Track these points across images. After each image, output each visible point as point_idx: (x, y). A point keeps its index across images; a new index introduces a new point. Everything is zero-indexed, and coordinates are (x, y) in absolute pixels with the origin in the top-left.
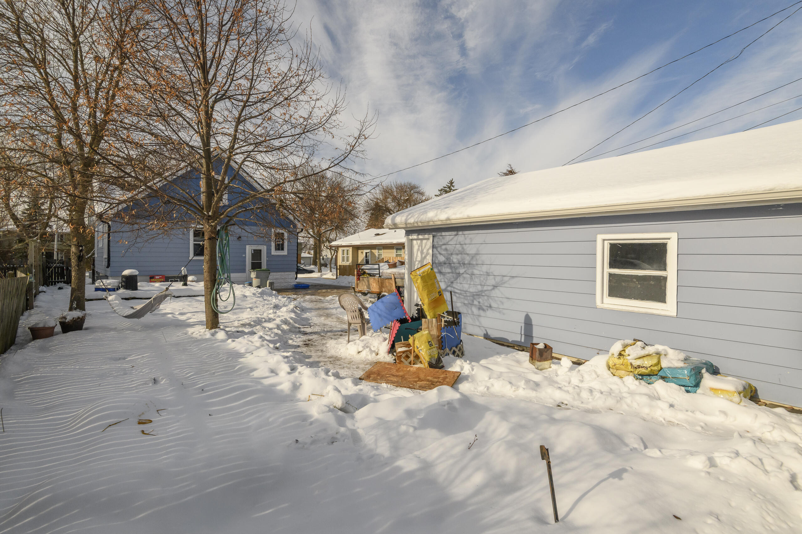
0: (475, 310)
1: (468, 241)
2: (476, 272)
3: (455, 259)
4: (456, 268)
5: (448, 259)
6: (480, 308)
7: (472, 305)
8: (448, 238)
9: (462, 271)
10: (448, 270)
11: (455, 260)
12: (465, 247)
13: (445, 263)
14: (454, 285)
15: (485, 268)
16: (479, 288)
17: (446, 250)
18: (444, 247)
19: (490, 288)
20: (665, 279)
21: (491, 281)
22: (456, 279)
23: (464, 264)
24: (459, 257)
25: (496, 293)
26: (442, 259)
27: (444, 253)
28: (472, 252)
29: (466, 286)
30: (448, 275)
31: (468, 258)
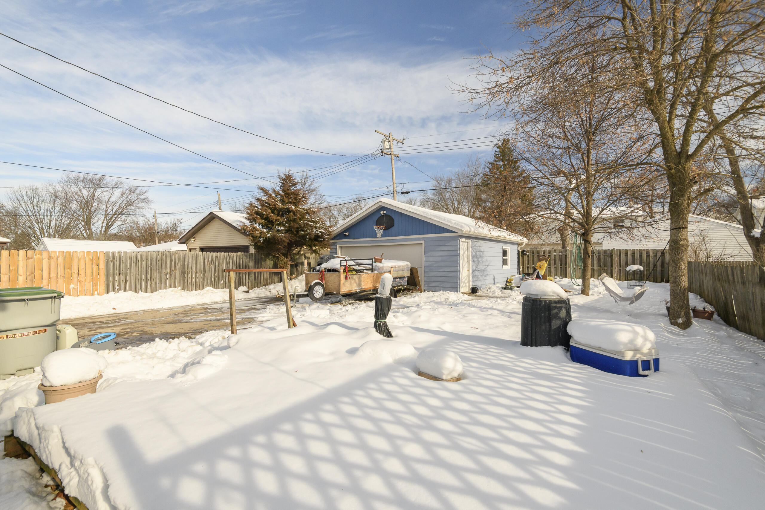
2: (484, 260)
3: (478, 253)
6: (485, 276)
7: (483, 275)
8: (476, 243)
9: (480, 260)
12: (481, 248)
13: (475, 256)
14: (478, 267)
16: (484, 267)
17: (475, 249)
18: (474, 247)
19: (487, 267)
20: (507, 259)
21: (487, 264)
22: (478, 264)
23: (480, 256)
24: (479, 252)
26: (474, 254)
27: (475, 250)
28: (482, 251)
29: (481, 267)
30: (476, 262)
31: (481, 253)
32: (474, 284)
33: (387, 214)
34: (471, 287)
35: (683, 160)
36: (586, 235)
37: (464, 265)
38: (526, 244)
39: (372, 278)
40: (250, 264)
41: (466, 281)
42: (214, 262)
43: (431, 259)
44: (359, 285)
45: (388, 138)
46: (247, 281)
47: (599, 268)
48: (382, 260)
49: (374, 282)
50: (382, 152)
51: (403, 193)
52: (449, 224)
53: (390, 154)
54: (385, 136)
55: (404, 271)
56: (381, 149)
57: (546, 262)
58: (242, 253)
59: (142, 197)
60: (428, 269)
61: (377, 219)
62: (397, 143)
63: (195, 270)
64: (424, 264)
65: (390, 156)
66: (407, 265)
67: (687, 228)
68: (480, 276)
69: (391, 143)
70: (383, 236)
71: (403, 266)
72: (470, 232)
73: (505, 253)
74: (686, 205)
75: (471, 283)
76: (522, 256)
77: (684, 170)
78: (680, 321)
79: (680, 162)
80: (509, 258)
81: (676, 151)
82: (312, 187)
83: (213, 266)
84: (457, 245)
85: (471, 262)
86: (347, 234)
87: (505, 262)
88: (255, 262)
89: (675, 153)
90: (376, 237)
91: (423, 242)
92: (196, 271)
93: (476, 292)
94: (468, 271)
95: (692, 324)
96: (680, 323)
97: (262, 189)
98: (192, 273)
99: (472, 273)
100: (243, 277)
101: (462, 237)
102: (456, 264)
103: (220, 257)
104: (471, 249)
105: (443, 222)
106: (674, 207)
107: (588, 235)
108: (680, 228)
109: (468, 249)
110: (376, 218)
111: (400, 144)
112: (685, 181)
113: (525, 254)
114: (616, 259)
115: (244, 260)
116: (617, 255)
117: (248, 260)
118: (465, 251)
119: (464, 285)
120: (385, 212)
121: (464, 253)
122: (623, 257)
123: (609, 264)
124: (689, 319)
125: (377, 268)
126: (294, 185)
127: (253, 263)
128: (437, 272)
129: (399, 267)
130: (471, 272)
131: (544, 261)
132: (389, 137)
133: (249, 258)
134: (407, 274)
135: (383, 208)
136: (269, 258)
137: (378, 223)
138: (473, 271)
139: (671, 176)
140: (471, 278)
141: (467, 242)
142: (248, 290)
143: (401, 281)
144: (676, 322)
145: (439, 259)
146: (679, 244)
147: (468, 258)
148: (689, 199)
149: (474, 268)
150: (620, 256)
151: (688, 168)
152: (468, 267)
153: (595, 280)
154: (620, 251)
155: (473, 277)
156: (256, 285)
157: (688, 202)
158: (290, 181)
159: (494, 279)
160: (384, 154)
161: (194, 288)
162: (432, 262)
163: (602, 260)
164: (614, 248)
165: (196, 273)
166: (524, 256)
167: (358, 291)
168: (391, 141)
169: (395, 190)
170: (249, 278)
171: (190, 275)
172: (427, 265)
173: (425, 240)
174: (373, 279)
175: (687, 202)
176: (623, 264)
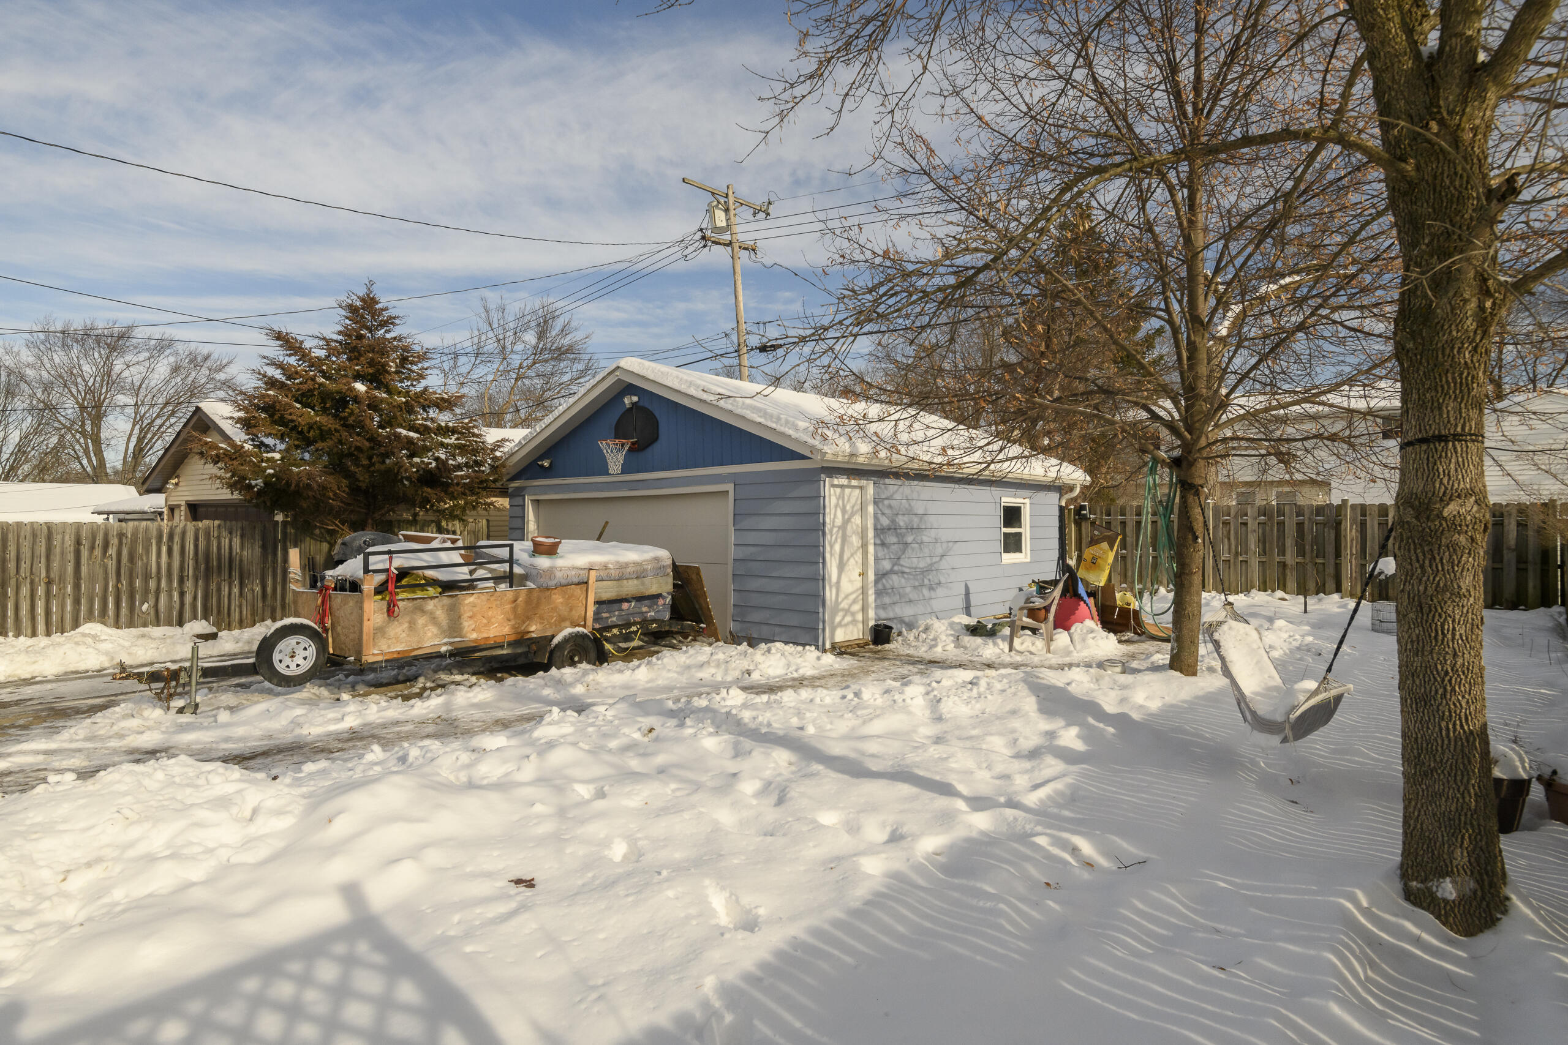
0: (925, 592)
1: (915, 496)
2: (925, 539)
3: (901, 521)
4: (903, 536)
5: (893, 521)
6: (931, 588)
7: (922, 585)
8: (892, 488)
9: (909, 539)
10: (894, 539)
11: (902, 524)
12: (913, 503)
13: (889, 529)
14: (902, 562)
15: (933, 533)
16: (928, 560)
17: (890, 507)
18: (886, 502)
19: (938, 559)
20: (1019, 535)
21: (939, 550)
22: (904, 553)
23: (912, 529)
24: (906, 518)
25: (944, 564)
26: (885, 521)
27: (887, 511)
28: (921, 511)
29: (914, 560)
30: (893, 547)
31: (916, 520)
32: (883, 614)
33: (641, 404)
34: (872, 623)
35: (1449, 96)
36: (1184, 464)
37: (845, 558)
38: (1085, 488)
39: (508, 607)
40: (245, 553)
41: (857, 607)
42: (112, 551)
43: (751, 538)
44: (454, 627)
45: (722, 200)
46: (235, 602)
47: (1300, 559)
48: (556, 545)
49: (516, 616)
50: (703, 238)
51: (763, 349)
52: (791, 432)
53: (730, 244)
54: (713, 194)
55: (646, 580)
56: (701, 230)
57: (1112, 548)
58: (217, 522)
59: (221, 376)
60: (744, 569)
61: (617, 418)
62: (754, 214)
63: (44, 574)
64: (732, 553)
65: (729, 249)
66: (657, 559)
67: (1478, 436)
68: (908, 590)
69: (732, 212)
70: (624, 471)
71: (636, 564)
72: (851, 455)
73: (1012, 516)
74: (1470, 324)
75: (871, 614)
76: (1078, 524)
77: (1456, 142)
78: (1448, 889)
79: (1434, 103)
80: (1025, 530)
81: (1418, 55)
82: (566, 341)
83: (111, 564)
84: (817, 497)
85: (871, 549)
86: (546, 464)
87: (1013, 543)
88: (264, 547)
89: (1408, 64)
90: (605, 471)
91: (730, 487)
92: (48, 576)
93: (887, 641)
94: (863, 574)
95: (1505, 912)
96: (1446, 901)
97: (279, 336)
98: (32, 582)
99: (876, 582)
100: (219, 590)
101: (833, 470)
102: (814, 555)
103: (135, 534)
104: (871, 509)
105: (774, 426)
106: (1413, 335)
107: (1191, 464)
108: (1442, 438)
109: (863, 508)
110: (614, 416)
111: (762, 215)
112: (1461, 199)
113: (1085, 518)
114: (1350, 532)
115: (225, 542)
116: (1353, 521)
117: (237, 542)
118: (853, 514)
119: (848, 619)
120: (635, 399)
121: (846, 522)
122: (1372, 527)
123: (1330, 549)
124: (1492, 885)
125: (534, 572)
126: (384, 324)
127: (258, 550)
128: (764, 580)
129: (624, 566)
130: (871, 576)
131: (1105, 545)
132: (727, 196)
133: (242, 536)
134: (664, 586)
135: (631, 389)
136: (312, 536)
137: (620, 432)
138: (880, 576)
139: (1404, 186)
140: (871, 598)
141: (861, 488)
142: (215, 630)
143: (644, 609)
144: (1429, 889)
145: (768, 538)
146: (1440, 516)
147: (863, 536)
148: (1488, 293)
149: (886, 565)
150: (1363, 524)
151: (1475, 130)
152: (865, 563)
153: (1286, 596)
154: (1363, 509)
155: (879, 594)
156: (268, 612)
157: (1481, 308)
158: (375, 313)
159: (967, 594)
160: (710, 244)
161: (41, 627)
162: (752, 549)
163: (1308, 538)
164: (1345, 501)
165: (49, 583)
166: (1083, 524)
167: (444, 649)
168: (732, 207)
169: (742, 341)
170: (241, 594)
171: (25, 591)
172: (740, 556)
173: (737, 481)
174: (514, 609)
175: (1473, 305)
176: (1372, 548)
